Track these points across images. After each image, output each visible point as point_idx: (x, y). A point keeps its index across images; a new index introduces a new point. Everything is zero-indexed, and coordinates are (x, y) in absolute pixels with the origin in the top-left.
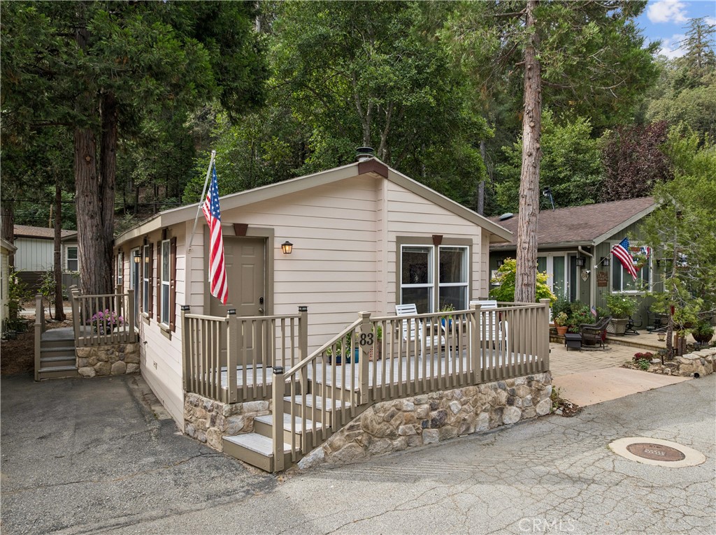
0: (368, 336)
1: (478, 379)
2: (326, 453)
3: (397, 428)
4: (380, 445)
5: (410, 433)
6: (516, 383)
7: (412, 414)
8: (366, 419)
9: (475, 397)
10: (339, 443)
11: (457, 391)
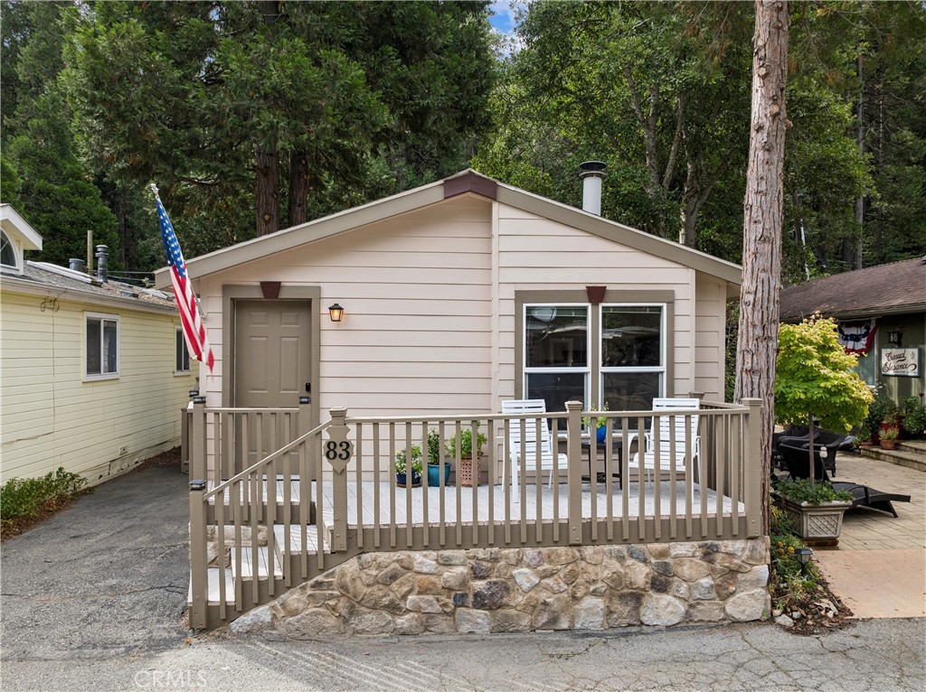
0: (341, 445)
1: (576, 536)
2: (274, 616)
3: (404, 597)
4: (369, 619)
5: (429, 610)
6: (673, 553)
7: (433, 578)
8: (343, 575)
9: (569, 567)
10: (296, 605)
11: (530, 552)
